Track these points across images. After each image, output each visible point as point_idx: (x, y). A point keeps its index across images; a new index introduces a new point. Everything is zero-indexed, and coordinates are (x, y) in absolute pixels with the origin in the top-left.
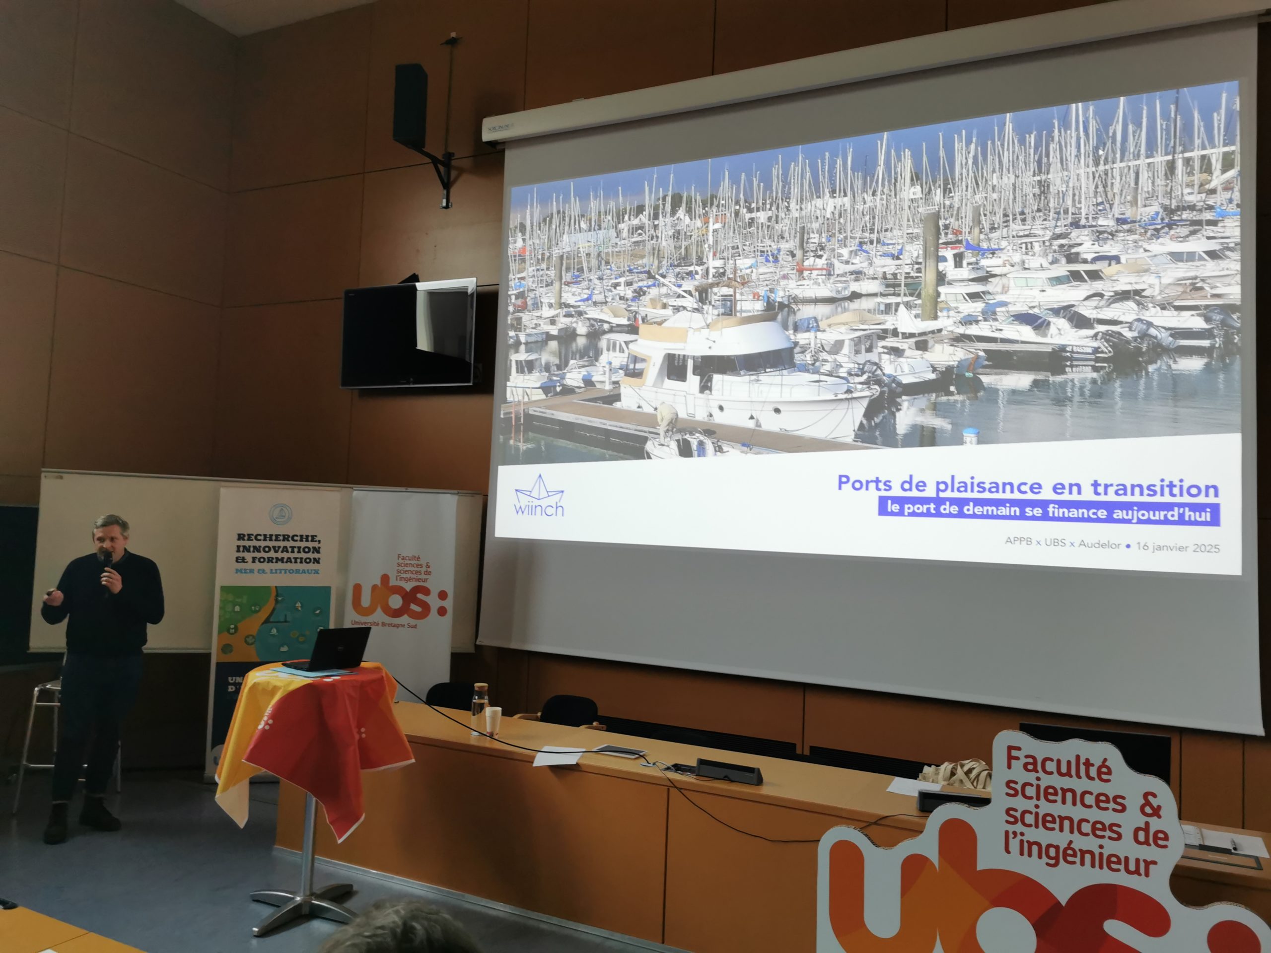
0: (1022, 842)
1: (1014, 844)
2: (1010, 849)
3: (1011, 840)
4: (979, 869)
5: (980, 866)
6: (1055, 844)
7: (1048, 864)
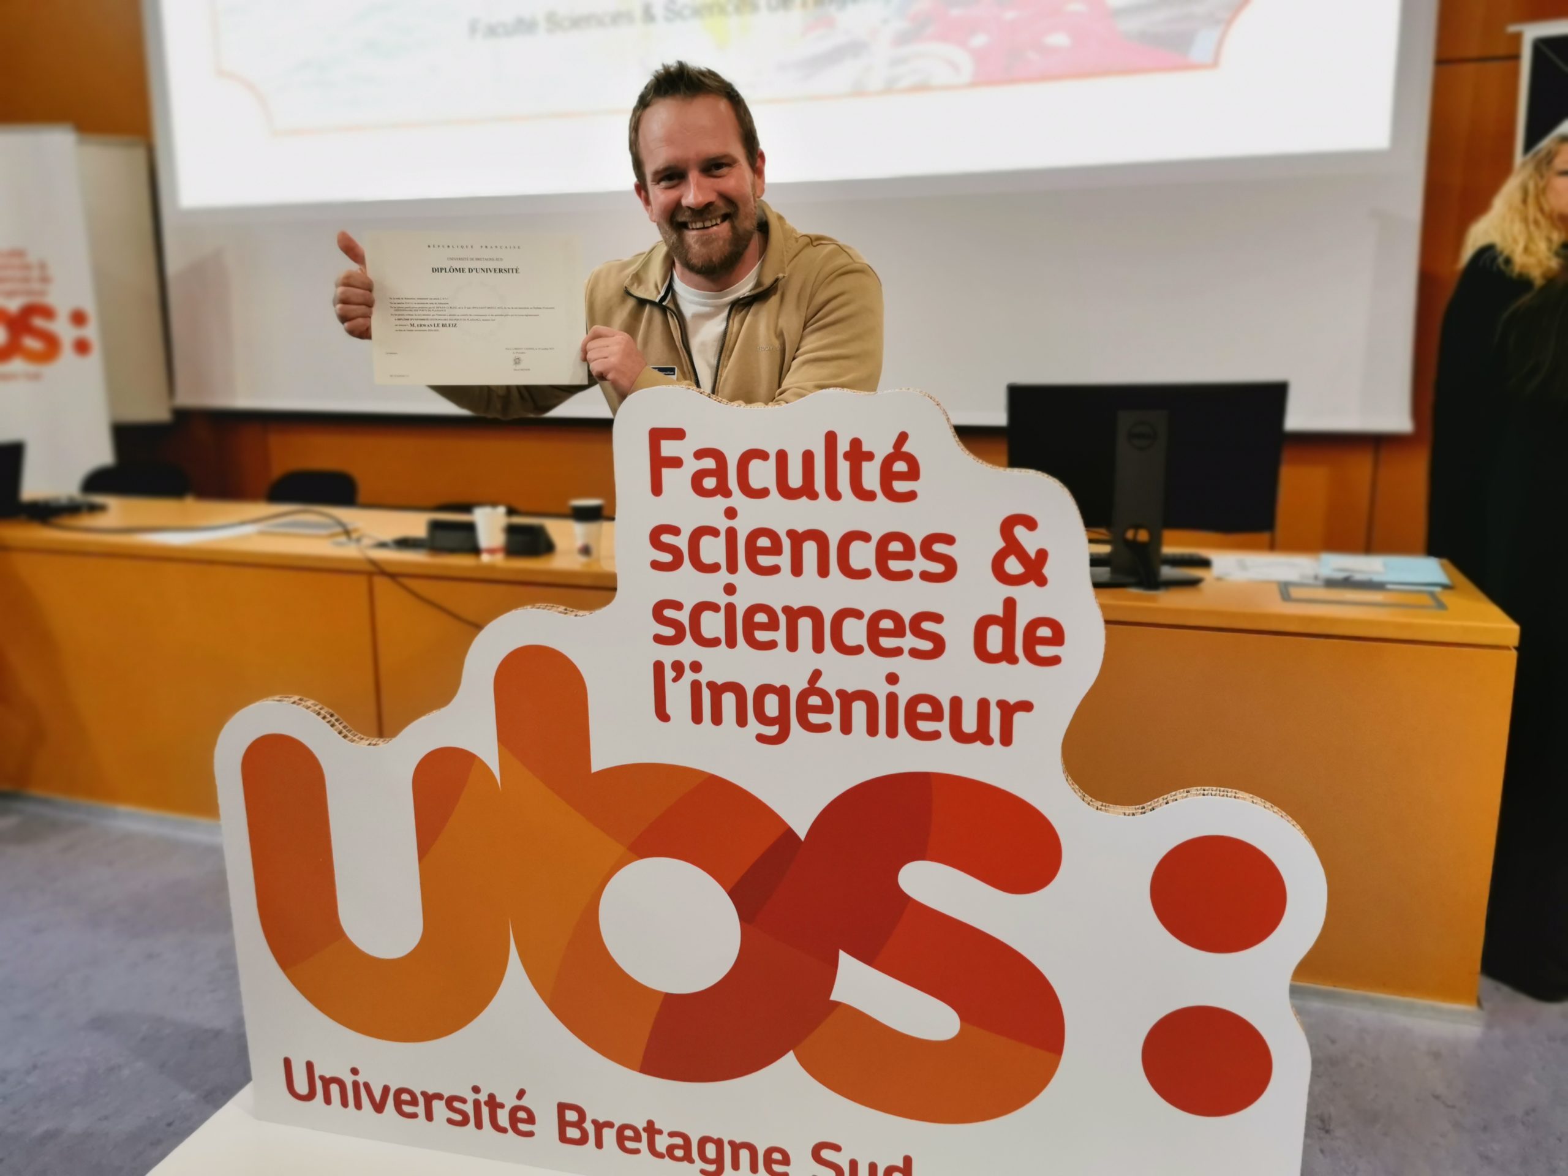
0: (696, 686)
1: (678, 695)
2: (669, 710)
3: (669, 684)
4: (595, 768)
5: (599, 761)
6: (778, 686)
7: (761, 738)
